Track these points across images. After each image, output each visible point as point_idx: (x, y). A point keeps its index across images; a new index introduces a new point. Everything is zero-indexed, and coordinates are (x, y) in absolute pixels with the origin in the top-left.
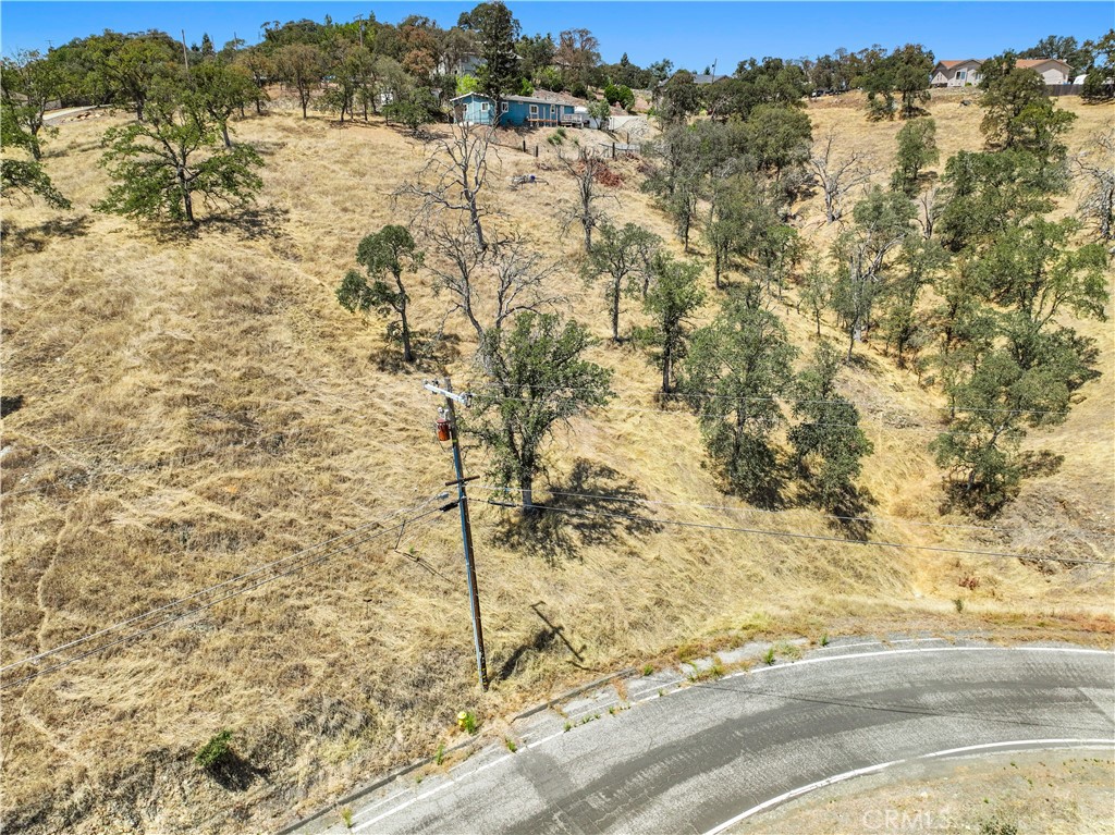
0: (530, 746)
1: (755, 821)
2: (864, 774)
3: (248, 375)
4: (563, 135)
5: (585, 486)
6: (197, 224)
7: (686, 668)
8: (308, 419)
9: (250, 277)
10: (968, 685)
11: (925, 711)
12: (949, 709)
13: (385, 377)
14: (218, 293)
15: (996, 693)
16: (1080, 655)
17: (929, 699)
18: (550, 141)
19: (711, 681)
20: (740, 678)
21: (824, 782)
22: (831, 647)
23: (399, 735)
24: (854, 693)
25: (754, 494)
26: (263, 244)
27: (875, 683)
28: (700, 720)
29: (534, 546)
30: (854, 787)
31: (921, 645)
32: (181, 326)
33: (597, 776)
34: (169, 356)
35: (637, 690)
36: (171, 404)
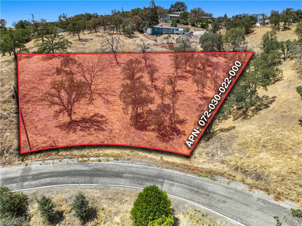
0: (30, 166)
1: (54, 188)
2: (89, 185)
3: (33, 88)
4: (170, 36)
5: (92, 119)
7: (80, 159)
10: (139, 174)
11: (121, 177)
12: (127, 178)
15: (143, 177)
16: (177, 174)
17: (126, 175)
18: (165, 38)
19: (82, 162)
20: (89, 163)
21: (78, 185)
22: (118, 161)
23: (7, 159)
24: (110, 170)
25: (139, 127)
27: (117, 169)
28: (69, 169)
29: (66, 129)
30: (84, 187)
31: (140, 164)
33: (36, 173)
35: (64, 161)
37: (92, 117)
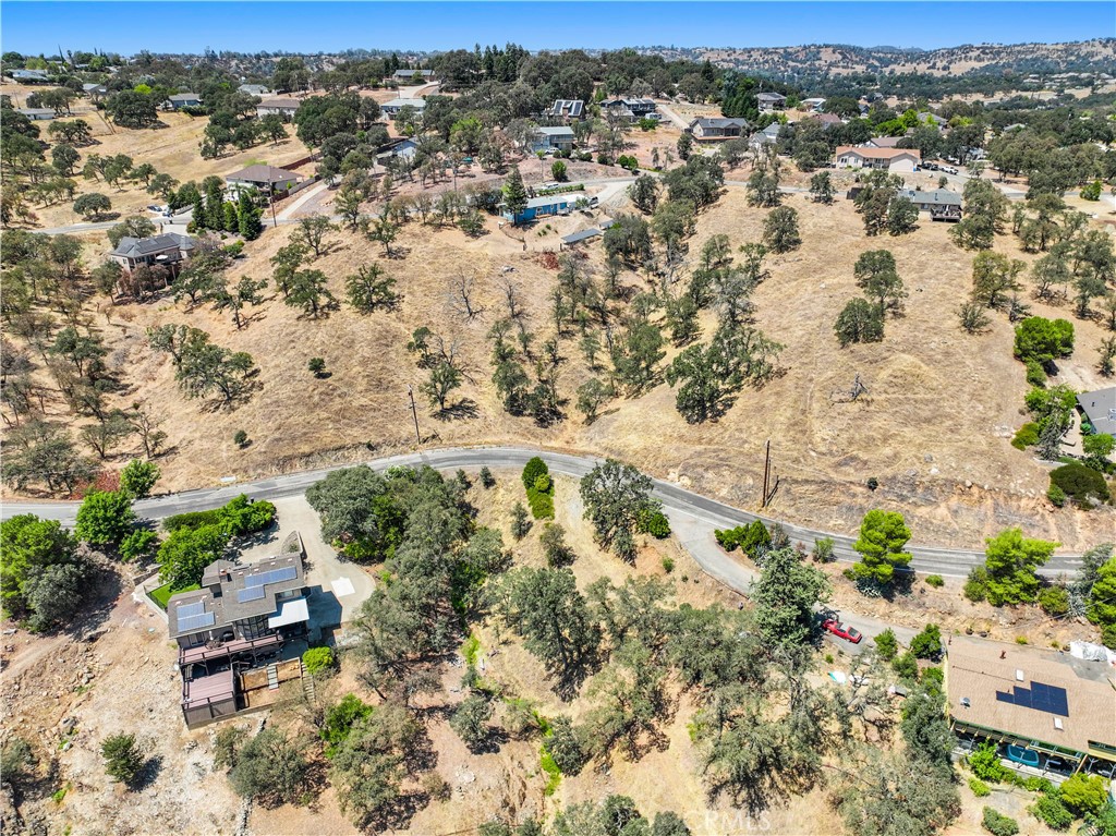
3: (383, 368)
4: (548, 227)
5: (462, 405)
6: (374, 304)
8: (396, 382)
9: (387, 332)
11: (507, 459)
13: (419, 370)
14: (378, 339)
16: (554, 455)
18: (539, 234)
22: (501, 447)
23: (401, 448)
25: (515, 412)
26: (393, 315)
29: (441, 418)
31: (521, 449)
32: (367, 352)
34: (364, 362)
36: (364, 377)
37: (461, 402)
